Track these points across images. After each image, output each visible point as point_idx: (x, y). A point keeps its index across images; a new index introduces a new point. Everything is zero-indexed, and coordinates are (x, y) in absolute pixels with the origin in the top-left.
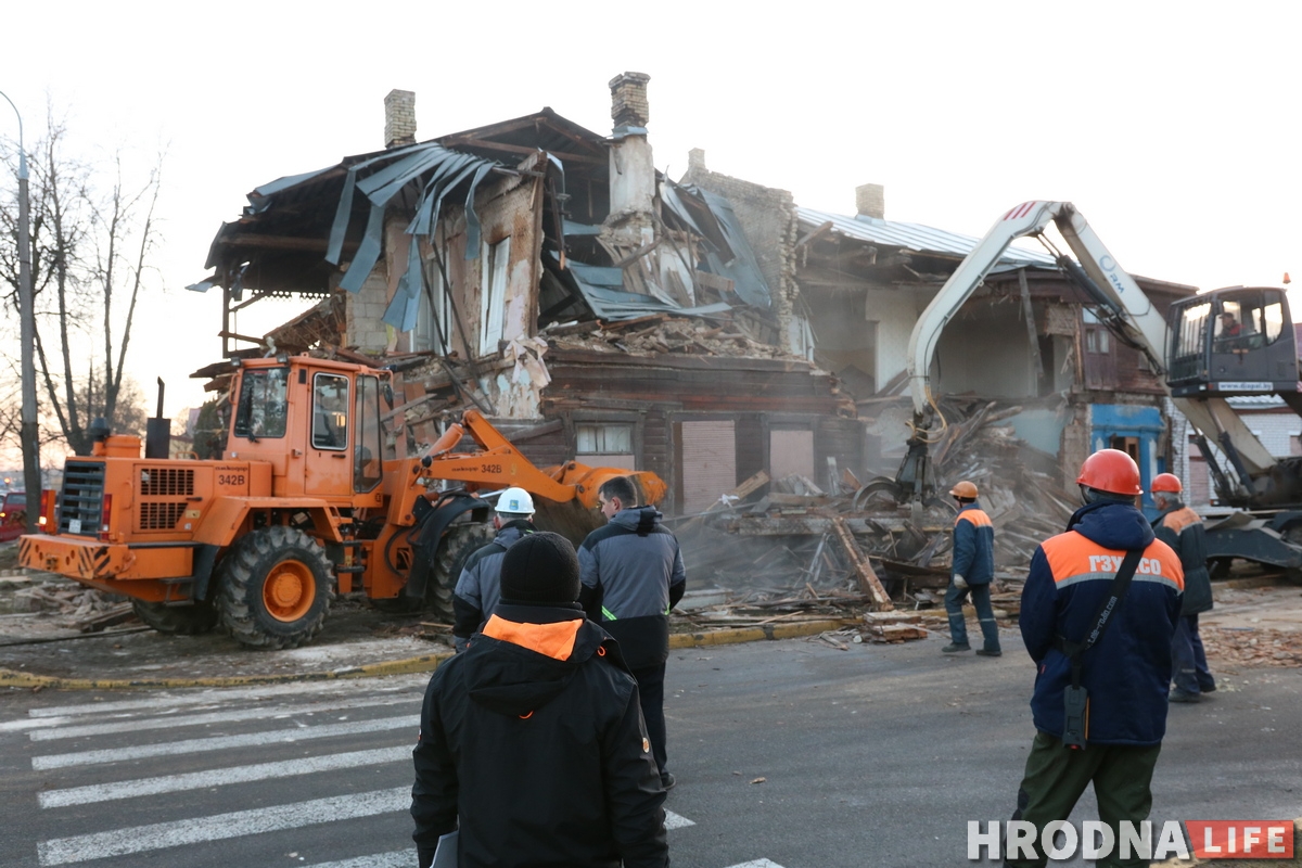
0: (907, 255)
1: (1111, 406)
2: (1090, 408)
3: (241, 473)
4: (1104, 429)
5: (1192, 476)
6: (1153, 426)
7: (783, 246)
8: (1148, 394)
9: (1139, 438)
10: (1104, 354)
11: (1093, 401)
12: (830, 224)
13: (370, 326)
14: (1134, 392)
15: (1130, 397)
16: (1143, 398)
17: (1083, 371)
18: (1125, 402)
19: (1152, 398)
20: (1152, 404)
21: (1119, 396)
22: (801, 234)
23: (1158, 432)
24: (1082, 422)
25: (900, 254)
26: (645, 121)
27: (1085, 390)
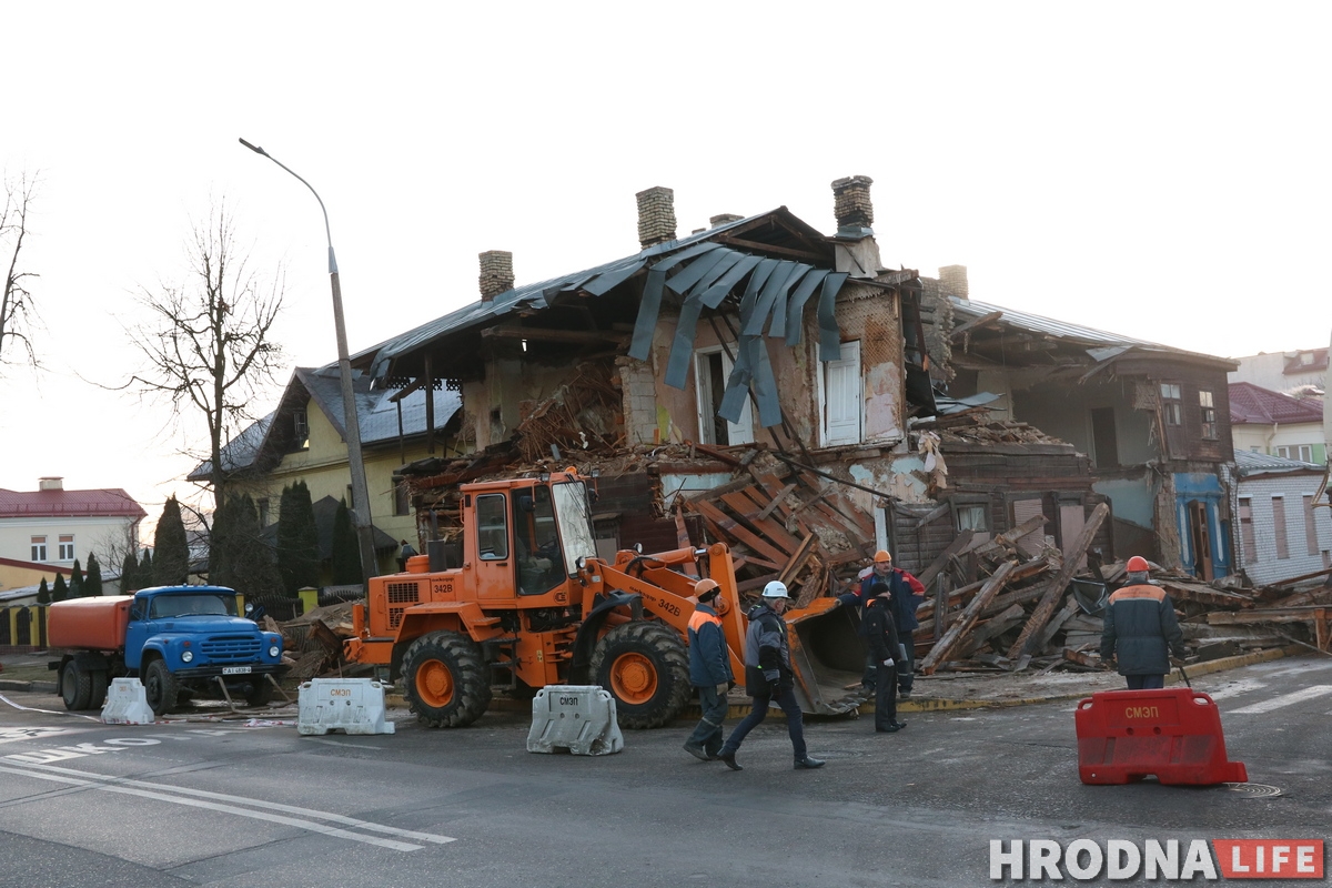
0: (1053, 342)
1: (1186, 474)
2: (1173, 476)
3: (449, 582)
4: (1183, 496)
5: (1243, 536)
6: (1214, 491)
7: (943, 333)
8: (1208, 462)
9: (1206, 503)
10: (1178, 426)
11: (1174, 470)
12: (999, 314)
13: (644, 418)
14: (1201, 461)
15: (1197, 465)
16: (1206, 465)
17: (1166, 443)
18: (1194, 470)
19: (1211, 466)
20: (1211, 471)
21: (1190, 465)
22: (958, 322)
23: (1218, 497)
24: (1167, 489)
25: (1047, 340)
26: (871, 221)
27: (1169, 460)
